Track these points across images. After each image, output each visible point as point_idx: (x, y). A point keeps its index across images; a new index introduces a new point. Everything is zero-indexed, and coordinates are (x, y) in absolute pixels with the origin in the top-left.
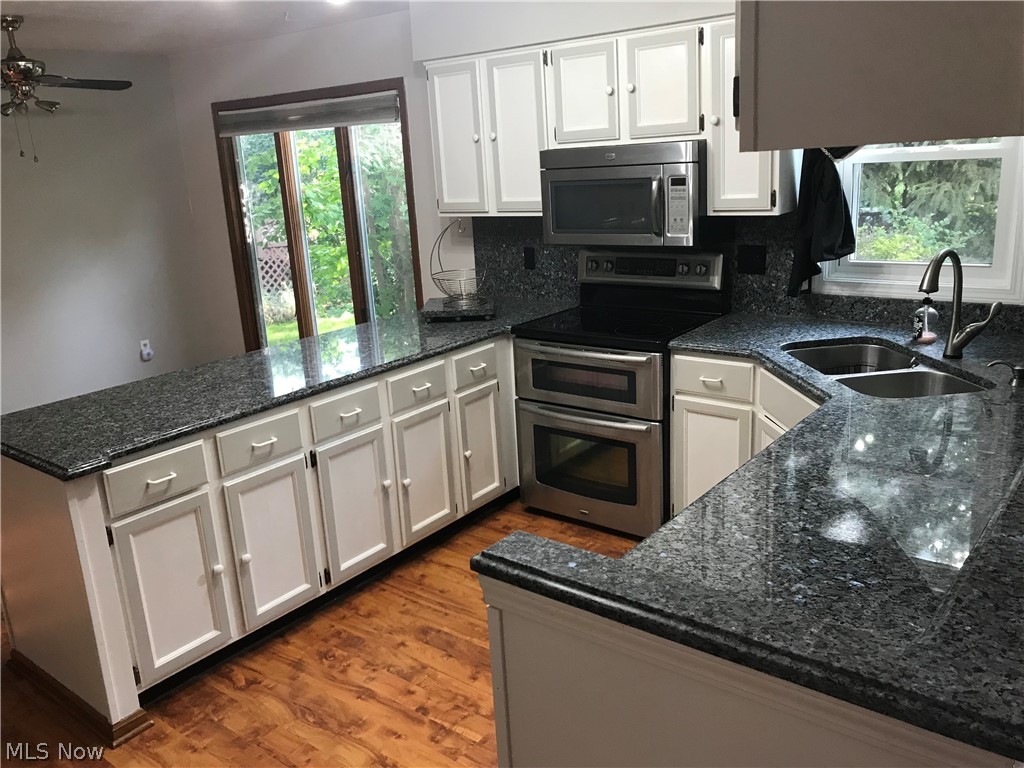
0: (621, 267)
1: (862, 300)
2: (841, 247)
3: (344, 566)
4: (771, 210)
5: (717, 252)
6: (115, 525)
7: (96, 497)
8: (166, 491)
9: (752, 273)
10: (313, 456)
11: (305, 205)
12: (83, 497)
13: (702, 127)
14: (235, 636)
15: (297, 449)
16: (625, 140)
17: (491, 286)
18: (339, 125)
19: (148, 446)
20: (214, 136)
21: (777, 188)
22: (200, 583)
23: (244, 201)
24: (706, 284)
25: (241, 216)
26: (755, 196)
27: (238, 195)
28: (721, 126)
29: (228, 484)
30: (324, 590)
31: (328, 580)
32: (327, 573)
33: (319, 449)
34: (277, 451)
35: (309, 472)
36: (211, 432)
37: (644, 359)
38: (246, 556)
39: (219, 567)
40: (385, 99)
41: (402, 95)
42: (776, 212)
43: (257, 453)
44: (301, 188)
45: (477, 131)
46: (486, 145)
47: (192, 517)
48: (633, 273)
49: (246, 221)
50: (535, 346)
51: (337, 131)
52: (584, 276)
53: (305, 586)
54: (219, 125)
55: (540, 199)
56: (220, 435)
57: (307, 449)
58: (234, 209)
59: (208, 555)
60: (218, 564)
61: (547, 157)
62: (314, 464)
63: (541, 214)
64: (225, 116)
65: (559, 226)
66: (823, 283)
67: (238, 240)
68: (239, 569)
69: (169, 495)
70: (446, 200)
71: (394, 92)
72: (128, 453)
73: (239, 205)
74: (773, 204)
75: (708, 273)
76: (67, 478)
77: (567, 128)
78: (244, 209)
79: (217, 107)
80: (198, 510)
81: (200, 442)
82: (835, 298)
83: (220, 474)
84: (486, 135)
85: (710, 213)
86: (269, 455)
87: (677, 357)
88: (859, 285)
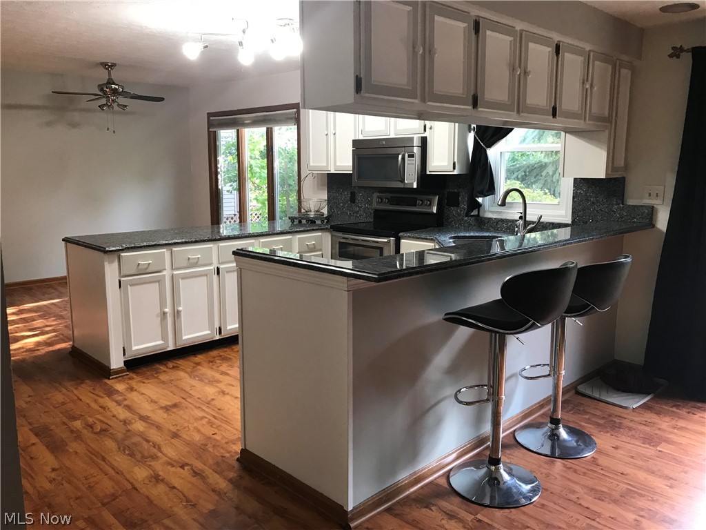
0: (392, 201)
1: (502, 221)
2: (488, 191)
3: (229, 328)
4: (453, 171)
5: (435, 194)
6: (122, 279)
7: (116, 264)
8: (147, 268)
9: (453, 206)
10: (218, 269)
11: (249, 169)
12: (111, 262)
13: (425, 130)
14: (171, 347)
15: (210, 264)
16: (393, 136)
17: (334, 212)
18: (269, 126)
19: (141, 247)
20: (207, 129)
21: (456, 160)
22: (157, 316)
23: (219, 166)
24: (429, 210)
25: (217, 173)
26: (446, 164)
27: (216, 162)
28: (432, 130)
29: (175, 273)
30: (218, 337)
31: (220, 333)
32: (220, 329)
33: (221, 266)
34: (200, 263)
35: (215, 276)
36: (169, 247)
37: (386, 240)
38: (180, 308)
39: (167, 310)
40: (290, 114)
41: (298, 112)
42: (456, 172)
43: (191, 261)
44: (247, 160)
45: (327, 130)
46: (331, 137)
47: (157, 284)
48: (397, 204)
49: (219, 177)
50: (340, 234)
51: (267, 128)
52: (375, 205)
53: (209, 332)
54: (210, 125)
55: (351, 164)
56: (174, 249)
57: (215, 265)
58: (213, 170)
59: (162, 303)
60: (166, 308)
61: (356, 143)
62: (218, 273)
63: (351, 172)
64: (213, 120)
65: (359, 177)
66: (485, 211)
67: (214, 186)
68: (177, 314)
69: (148, 271)
70: (311, 164)
71: (295, 110)
72: (132, 248)
73: (216, 168)
74: (454, 168)
75: (430, 205)
76: (106, 252)
77: (367, 130)
78: (219, 170)
79: (210, 115)
80: (160, 281)
81: (165, 250)
82: (490, 219)
83: (172, 269)
84: (331, 131)
85: (428, 173)
86: (196, 264)
87: (402, 241)
88: (500, 213)
